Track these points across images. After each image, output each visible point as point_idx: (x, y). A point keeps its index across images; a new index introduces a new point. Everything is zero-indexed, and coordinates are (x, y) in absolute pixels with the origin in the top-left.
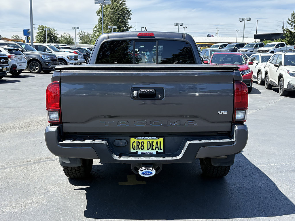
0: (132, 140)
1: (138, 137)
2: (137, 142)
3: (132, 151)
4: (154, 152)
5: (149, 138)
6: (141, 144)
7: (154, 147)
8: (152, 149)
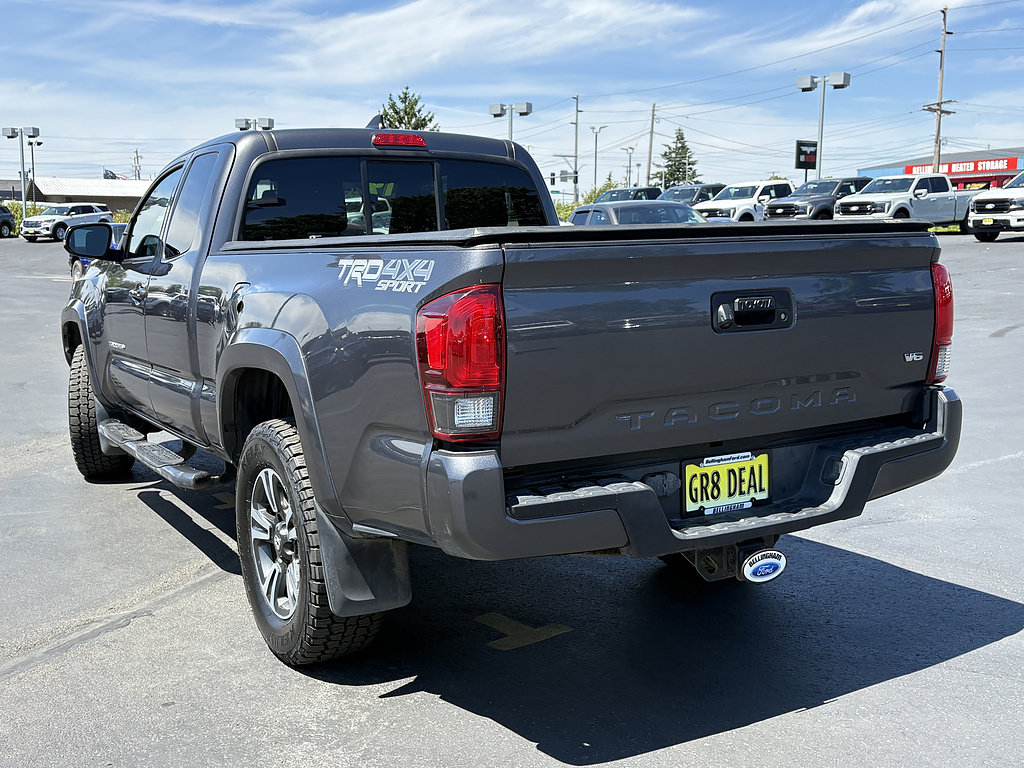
0: (691, 470)
1: (705, 460)
2: (702, 476)
3: (691, 507)
4: (745, 501)
5: (734, 459)
6: (713, 481)
7: (745, 487)
8: (741, 493)
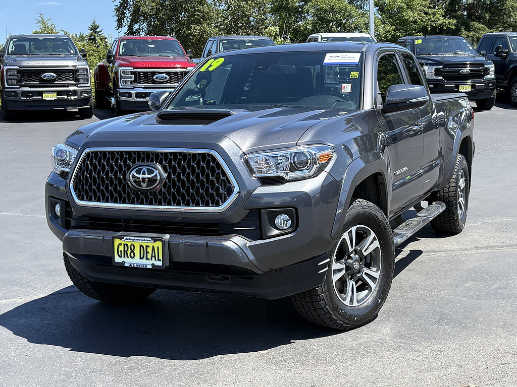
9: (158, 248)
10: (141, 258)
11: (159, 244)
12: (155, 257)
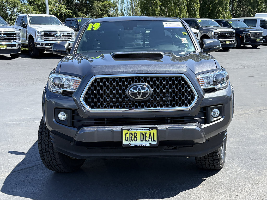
9: (154, 133)
10: (141, 141)
11: (155, 131)
12: (151, 139)
